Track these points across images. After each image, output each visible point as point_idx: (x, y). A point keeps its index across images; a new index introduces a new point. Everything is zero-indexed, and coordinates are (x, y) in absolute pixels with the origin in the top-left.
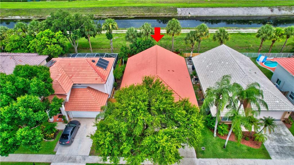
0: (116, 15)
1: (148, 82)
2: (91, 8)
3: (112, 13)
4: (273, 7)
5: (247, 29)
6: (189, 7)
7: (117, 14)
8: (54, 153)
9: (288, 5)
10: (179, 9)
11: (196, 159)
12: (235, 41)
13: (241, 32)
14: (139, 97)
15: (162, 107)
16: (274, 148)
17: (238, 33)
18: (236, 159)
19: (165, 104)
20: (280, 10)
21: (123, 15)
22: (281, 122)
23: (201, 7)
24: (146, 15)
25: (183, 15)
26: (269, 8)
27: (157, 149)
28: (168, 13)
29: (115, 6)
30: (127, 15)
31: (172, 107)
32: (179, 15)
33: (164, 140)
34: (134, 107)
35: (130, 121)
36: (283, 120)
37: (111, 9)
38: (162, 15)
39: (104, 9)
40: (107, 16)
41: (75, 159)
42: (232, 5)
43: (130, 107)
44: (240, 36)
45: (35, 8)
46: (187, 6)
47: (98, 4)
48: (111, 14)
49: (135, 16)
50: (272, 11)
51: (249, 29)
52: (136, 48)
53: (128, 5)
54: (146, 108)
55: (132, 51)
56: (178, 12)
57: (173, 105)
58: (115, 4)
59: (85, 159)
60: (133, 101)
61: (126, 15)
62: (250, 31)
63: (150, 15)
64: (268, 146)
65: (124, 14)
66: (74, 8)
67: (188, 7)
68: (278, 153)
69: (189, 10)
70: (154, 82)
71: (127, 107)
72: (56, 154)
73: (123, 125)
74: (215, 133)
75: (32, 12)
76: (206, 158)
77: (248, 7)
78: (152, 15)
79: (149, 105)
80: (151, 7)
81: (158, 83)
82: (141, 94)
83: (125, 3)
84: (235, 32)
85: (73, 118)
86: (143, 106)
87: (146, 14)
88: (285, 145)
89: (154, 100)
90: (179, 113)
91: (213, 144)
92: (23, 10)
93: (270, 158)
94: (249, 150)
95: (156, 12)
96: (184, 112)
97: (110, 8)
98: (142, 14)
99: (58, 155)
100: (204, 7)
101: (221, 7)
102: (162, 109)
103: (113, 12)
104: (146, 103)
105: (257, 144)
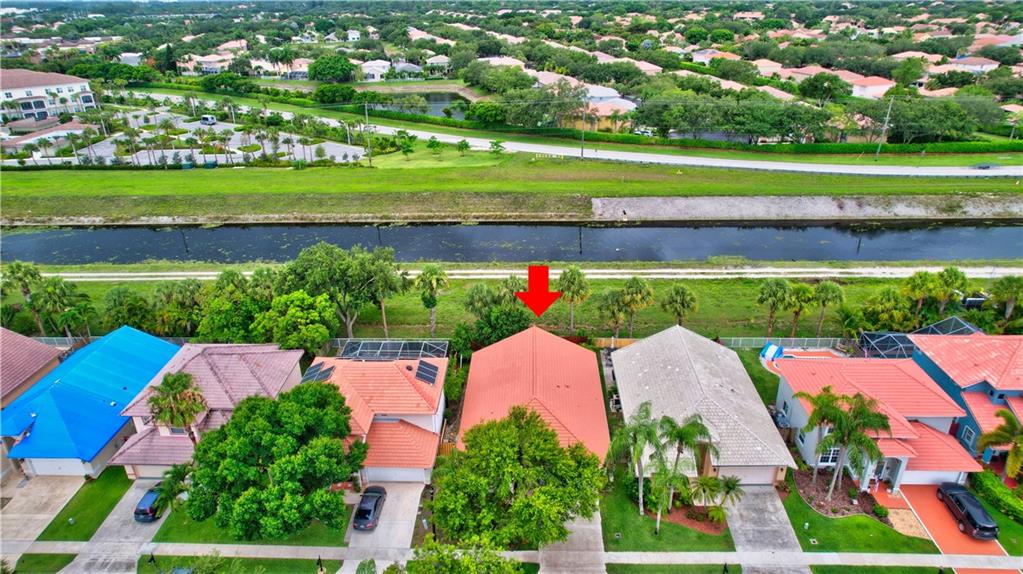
0: (430, 217)
1: (517, 415)
2: (360, 193)
3: (418, 212)
4: (843, 195)
5: (760, 267)
6: (625, 196)
7: (432, 214)
8: (347, 545)
9: (880, 194)
10: (596, 202)
11: (603, 552)
12: (723, 304)
13: (744, 276)
14: (505, 440)
15: (538, 455)
16: (745, 534)
17: (736, 279)
18: (675, 553)
19: (542, 450)
20: (860, 205)
21: (449, 217)
22: (773, 489)
23: (654, 196)
24: (510, 217)
25: (608, 217)
26: (834, 199)
27: (531, 515)
28: (567, 211)
29: (426, 191)
30: (460, 216)
31: (554, 455)
32: (596, 219)
33: (541, 501)
34: (499, 454)
35: (493, 475)
36: (776, 484)
37: (414, 198)
38: (551, 217)
39: (397, 198)
40: (406, 218)
41: (387, 555)
42: (738, 186)
43: (493, 455)
44: (739, 288)
45: (210, 192)
46: (617, 192)
47: (380, 181)
48: (416, 214)
49: (480, 220)
50: (841, 207)
51: (765, 267)
52: (490, 330)
53: (462, 187)
54: (516, 456)
55: (480, 335)
56: (593, 209)
57: (555, 452)
58: (426, 182)
59: (404, 555)
60: (497, 446)
61: (456, 217)
62: (768, 273)
63: (520, 217)
64: (736, 531)
65: (452, 214)
66: (315, 193)
67: (620, 197)
68: (750, 541)
69: (624, 204)
70: (528, 414)
71: (489, 455)
72: (350, 545)
73: (483, 481)
74: (642, 508)
75: (201, 204)
76: (621, 551)
77: (779, 195)
78: (524, 217)
79: (520, 453)
80: (522, 193)
81: (534, 417)
82: (508, 436)
83: (452, 180)
84: (730, 277)
85: (370, 482)
86: (511, 454)
87: (508, 214)
88: (766, 528)
89: (527, 444)
90: (564, 464)
91: (637, 529)
92: (179, 198)
93: (735, 551)
94: (699, 537)
95: (535, 208)
96: (572, 463)
97: (413, 194)
98: (498, 213)
99: (354, 548)
100: (662, 196)
101: (710, 195)
102: (538, 458)
103: (420, 207)
104: (516, 449)
105: (716, 528)
